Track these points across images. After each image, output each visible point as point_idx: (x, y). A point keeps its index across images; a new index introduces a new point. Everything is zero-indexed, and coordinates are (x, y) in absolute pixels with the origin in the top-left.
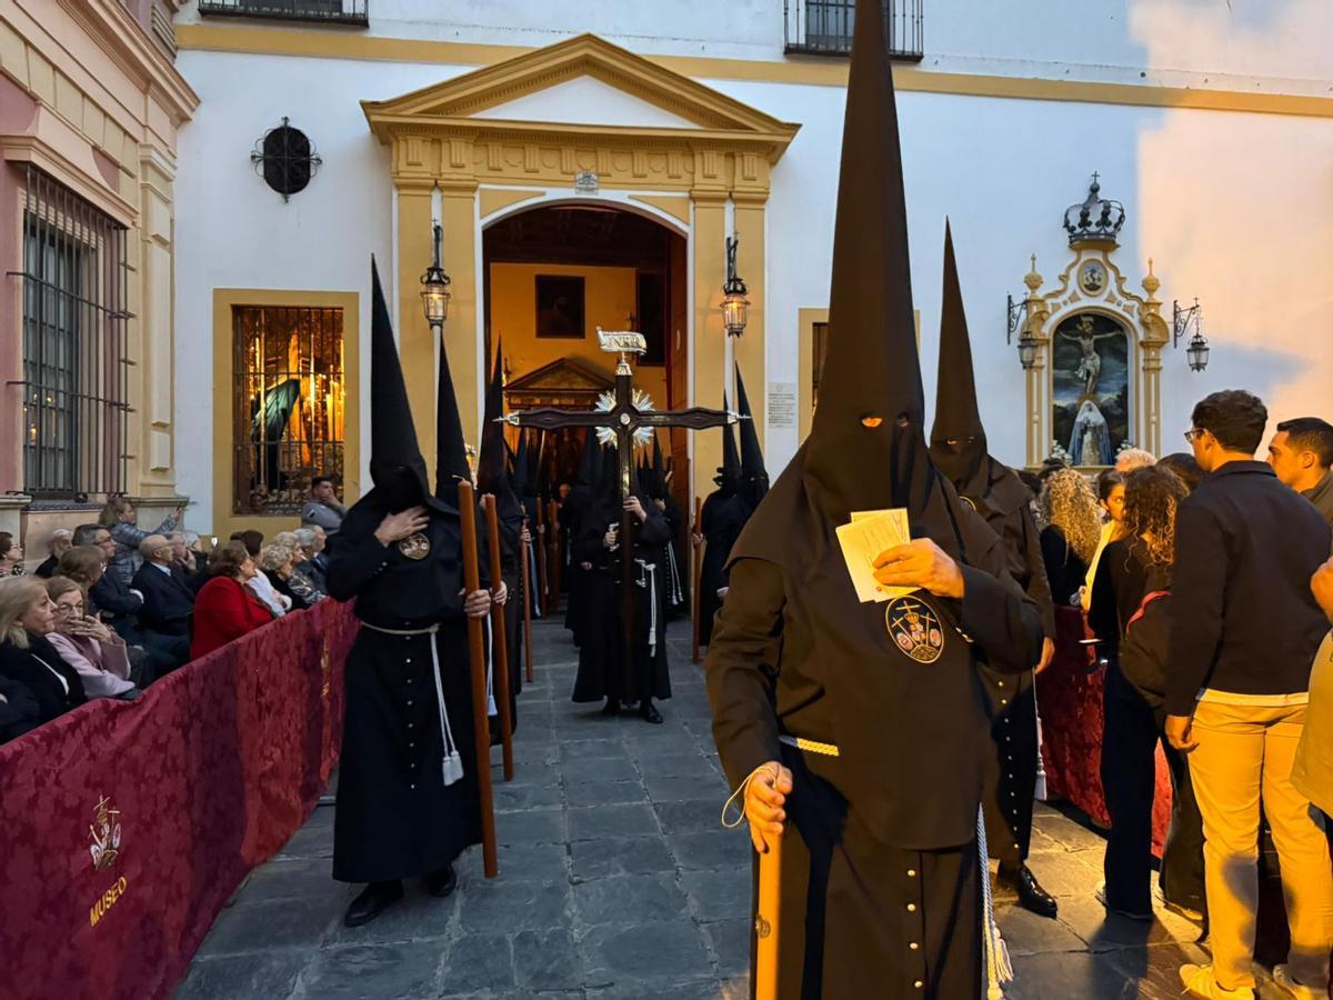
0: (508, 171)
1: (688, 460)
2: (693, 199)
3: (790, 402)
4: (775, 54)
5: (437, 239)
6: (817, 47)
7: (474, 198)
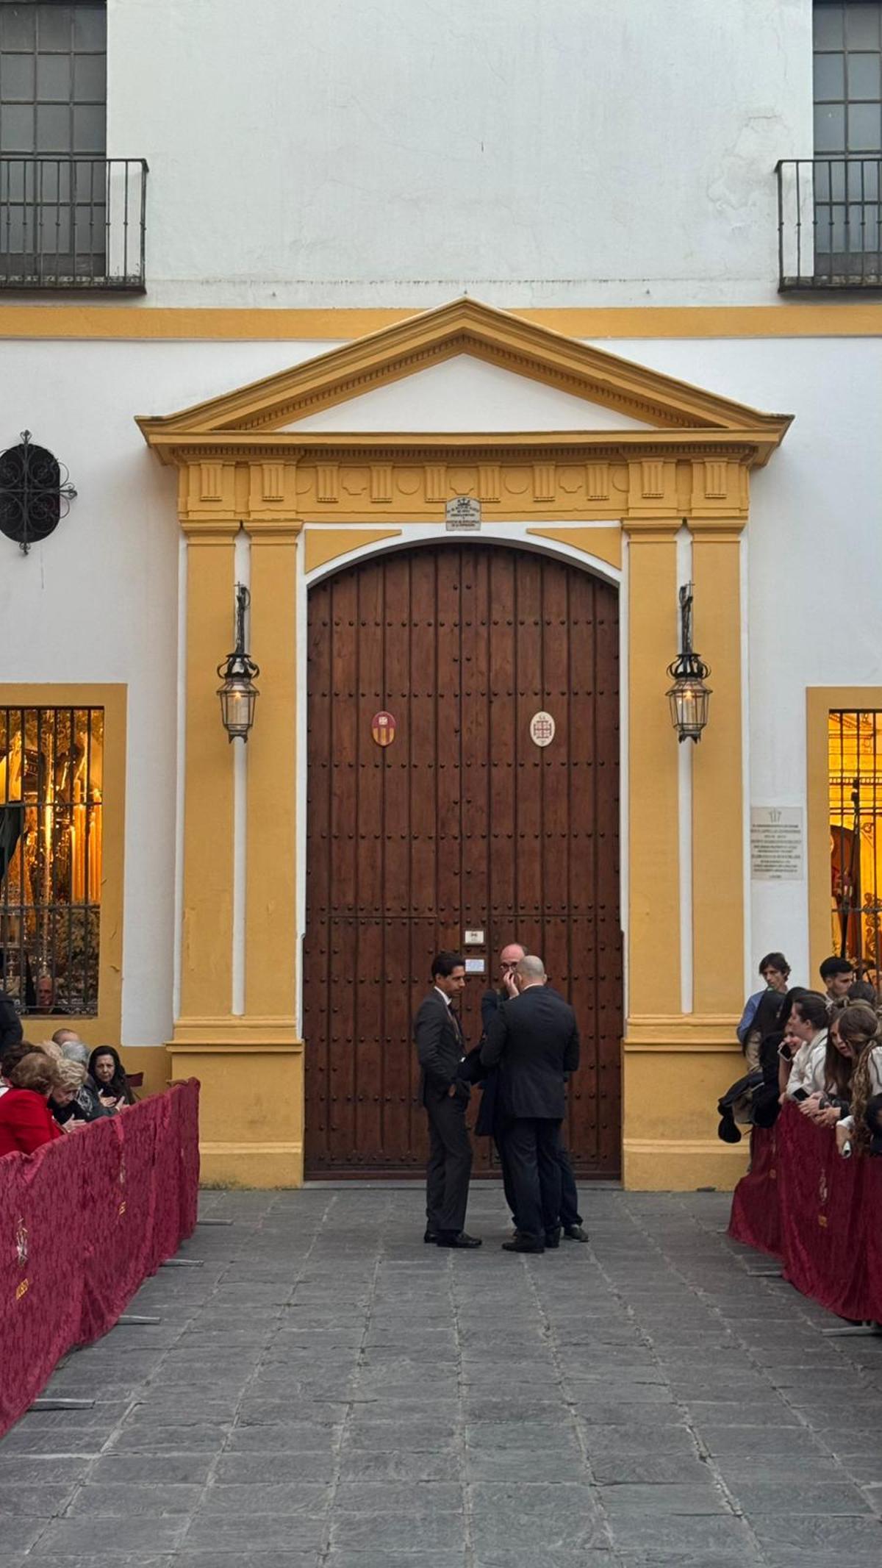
0: (346, 503)
1: (621, 935)
2: (628, 531)
3: (790, 837)
4: (761, 293)
5: (242, 608)
6: (830, 280)
7: (296, 545)
